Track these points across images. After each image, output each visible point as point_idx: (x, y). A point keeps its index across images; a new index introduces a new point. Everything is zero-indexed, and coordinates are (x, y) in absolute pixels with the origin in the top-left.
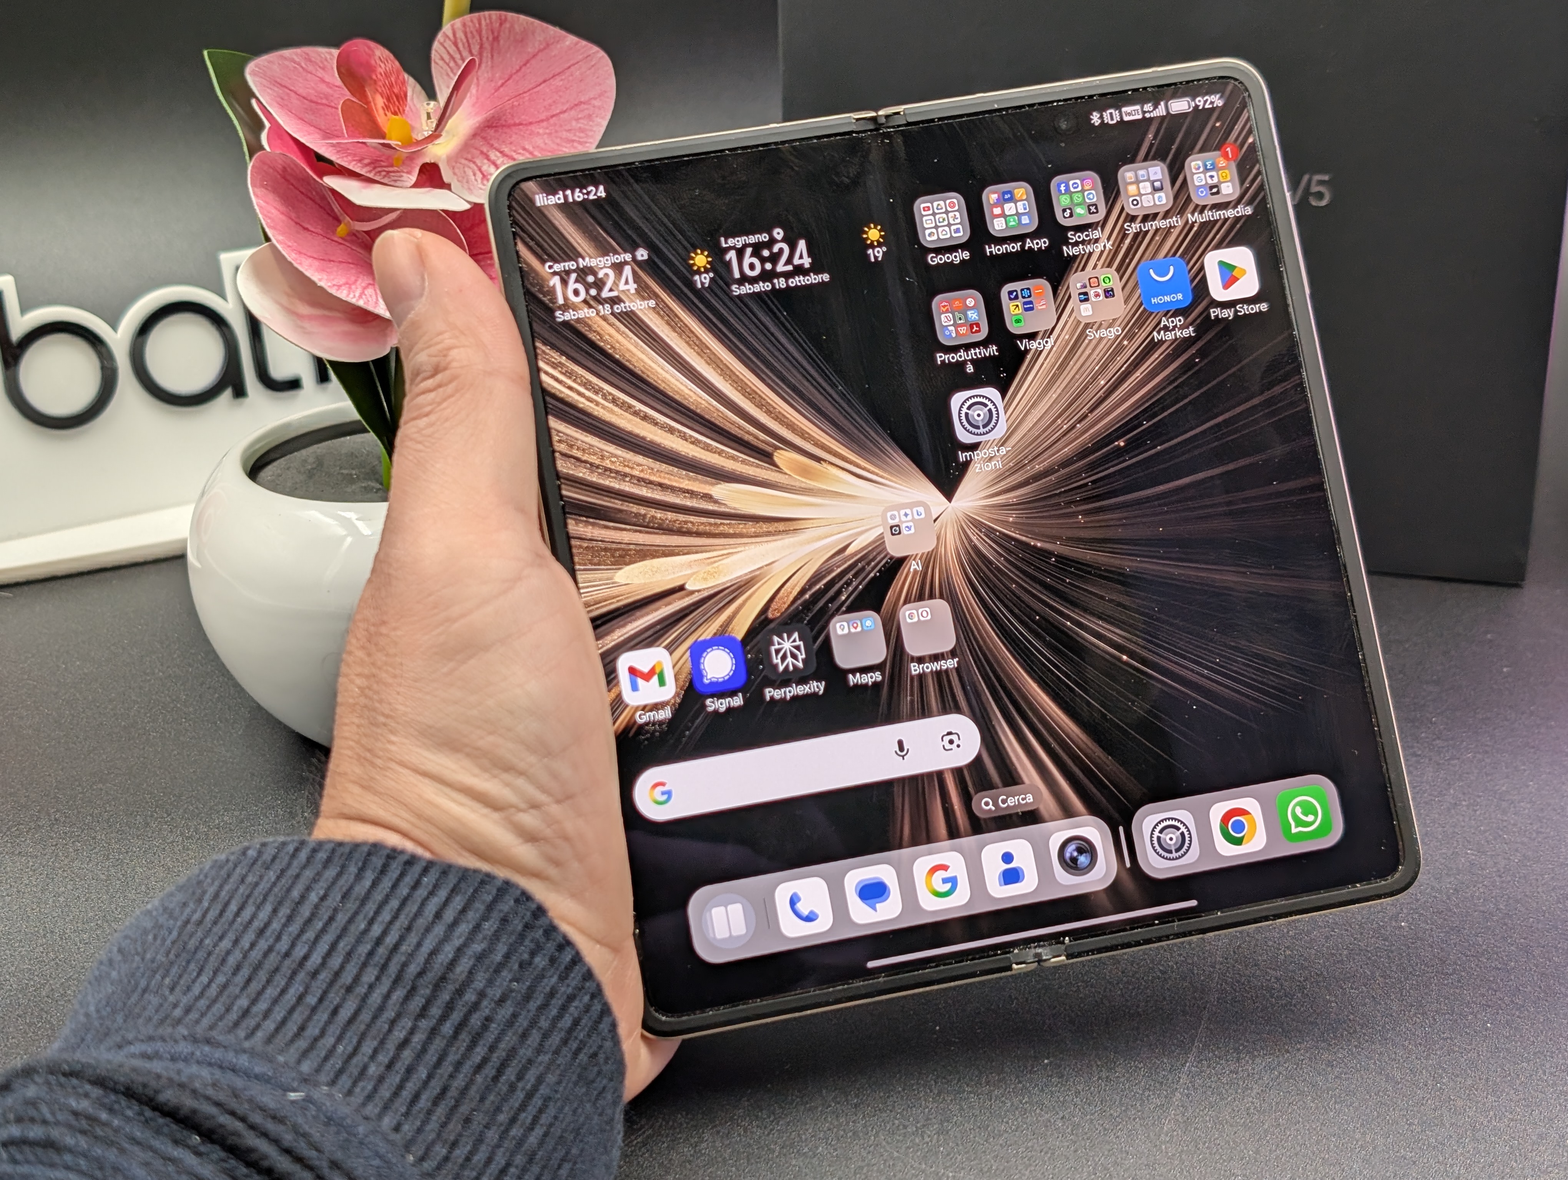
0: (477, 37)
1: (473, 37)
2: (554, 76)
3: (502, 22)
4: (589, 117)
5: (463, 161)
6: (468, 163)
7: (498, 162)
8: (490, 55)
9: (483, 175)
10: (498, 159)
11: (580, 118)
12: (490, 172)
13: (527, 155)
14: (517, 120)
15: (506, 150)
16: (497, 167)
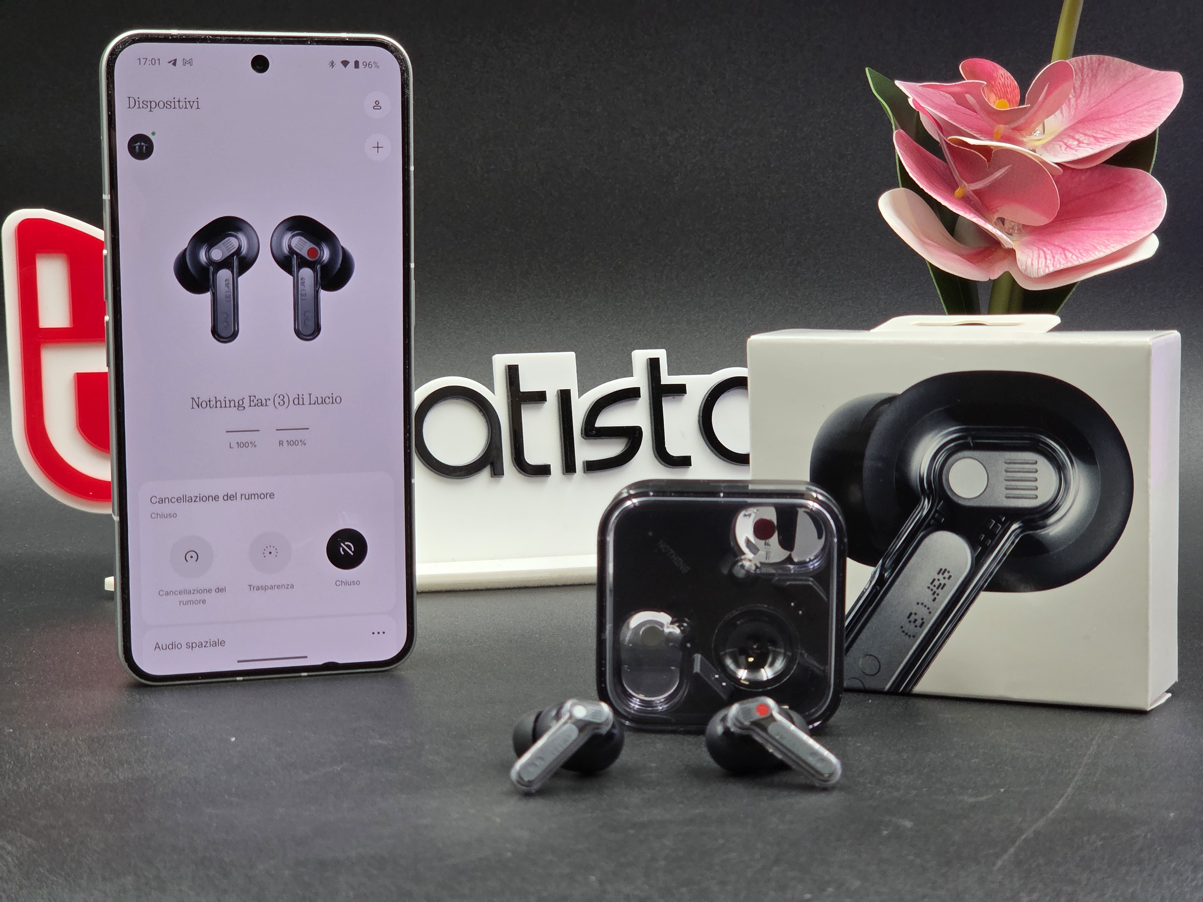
3: (1100, 63)
5: (1054, 142)
6: (1057, 142)
7: (1081, 139)
8: (1088, 88)
9: (1068, 146)
10: (1081, 137)
11: (1152, 109)
12: (1073, 145)
13: (1105, 133)
14: (1101, 117)
15: (1089, 133)
16: (1080, 142)
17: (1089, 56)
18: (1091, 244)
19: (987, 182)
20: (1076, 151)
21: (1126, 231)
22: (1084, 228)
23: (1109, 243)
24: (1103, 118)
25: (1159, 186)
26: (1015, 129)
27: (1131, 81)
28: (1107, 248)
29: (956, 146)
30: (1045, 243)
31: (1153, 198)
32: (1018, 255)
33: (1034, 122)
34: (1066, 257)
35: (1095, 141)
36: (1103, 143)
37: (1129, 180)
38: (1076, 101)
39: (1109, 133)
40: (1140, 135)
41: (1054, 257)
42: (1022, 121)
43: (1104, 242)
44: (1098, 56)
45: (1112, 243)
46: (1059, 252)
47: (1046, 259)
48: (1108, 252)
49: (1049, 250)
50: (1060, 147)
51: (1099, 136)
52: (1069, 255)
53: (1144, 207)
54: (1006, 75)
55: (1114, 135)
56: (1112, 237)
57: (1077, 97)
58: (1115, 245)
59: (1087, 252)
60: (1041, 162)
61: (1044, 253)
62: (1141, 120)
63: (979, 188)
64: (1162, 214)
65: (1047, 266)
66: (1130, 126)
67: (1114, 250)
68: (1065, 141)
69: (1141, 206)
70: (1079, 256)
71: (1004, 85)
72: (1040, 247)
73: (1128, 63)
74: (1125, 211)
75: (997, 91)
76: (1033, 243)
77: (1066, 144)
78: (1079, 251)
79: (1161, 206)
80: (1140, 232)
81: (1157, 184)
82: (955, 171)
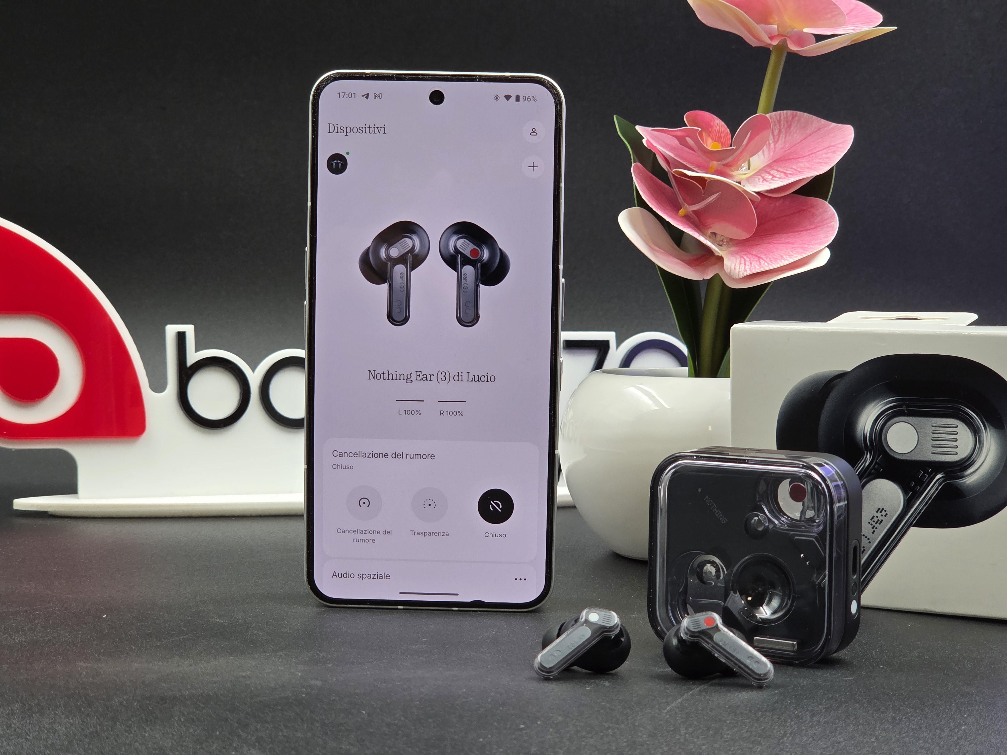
3: (794, 117)
5: (754, 176)
6: (757, 176)
7: (775, 174)
8: (784, 136)
9: (764, 179)
10: (775, 173)
11: (828, 153)
12: (769, 178)
13: (793, 170)
14: (791, 157)
15: (781, 170)
16: (774, 176)
17: (785, 111)
18: (779, 255)
19: (701, 206)
20: (770, 183)
21: (806, 245)
22: (775, 242)
23: (792, 254)
24: (792, 159)
25: (833, 212)
26: (726, 165)
27: (816, 132)
28: (791, 258)
29: (679, 177)
30: (746, 253)
31: (828, 221)
32: (726, 261)
33: (740, 160)
34: (760, 264)
35: (785, 176)
36: (790, 177)
37: (812, 207)
38: (775, 145)
39: (796, 170)
40: (818, 173)
41: (751, 263)
42: (730, 159)
43: (789, 253)
44: (791, 111)
45: (795, 254)
46: (756, 259)
47: (745, 264)
48: (791, 261)
49: (748, 258)
50: (759, 179)
51: (788, 172)
52: (762, 262)
53: (822, 227)
54: (721, 124)
55: (800, 172)
56: (795, 249)
57: (776, 142)
58: (797, 255)
59: (775, 260)
60: (743, 191)
61: (745, 260)
62: (820, 161)
63: (697, 209)
64: (834, 233)
65: (745, 270)
66: (812, 165)
67: (796, 259)
68: (763, 175)
69: (819, 226)
70: (770, 263)
71: (719, 132)
72: (742, 255)
73: (814, 117)
74: (807, 230)
75: (713, 135)
76: (737, 253)
77: (763, 178)
78: (770, 259)
79: (834, 227)
80: (817, 246)
81: (832, 210)
82: (679, 196)
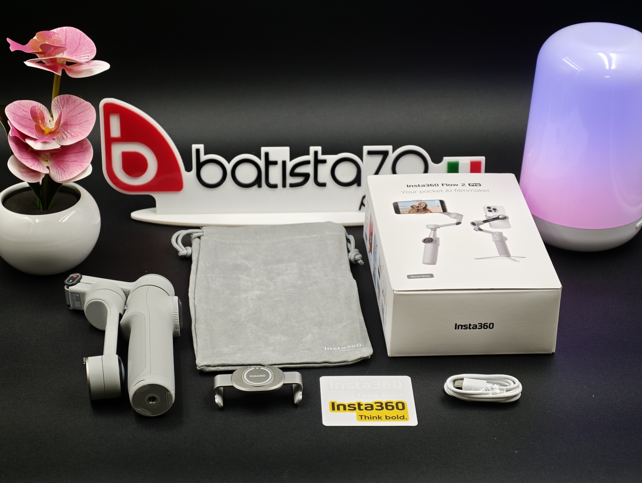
0: (63, 100)
1: (62, 100)
2: (81, 112)
4: (89, 124)
11: (87, 124)
12: (65, 138)
16: (67, 136)
18: (72, 170)
20: (66, 141)
22: (69, 160)
23: (77, 170)
24: (72, 125)
35: (71, 137)
36: (74, 139)
39: (75, 133)
46: (63, 172)
47: (59, 175)
48: (77, 174)
51: (72, 134)
52: (66, 174)
55: (77, 135)
56: (78, 166)
59: (71, 174)
61: (58, 171)
65: (60, 179)
66: (81, 131)
78: (69, 172)
